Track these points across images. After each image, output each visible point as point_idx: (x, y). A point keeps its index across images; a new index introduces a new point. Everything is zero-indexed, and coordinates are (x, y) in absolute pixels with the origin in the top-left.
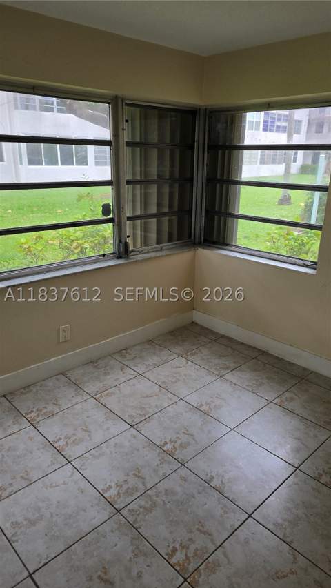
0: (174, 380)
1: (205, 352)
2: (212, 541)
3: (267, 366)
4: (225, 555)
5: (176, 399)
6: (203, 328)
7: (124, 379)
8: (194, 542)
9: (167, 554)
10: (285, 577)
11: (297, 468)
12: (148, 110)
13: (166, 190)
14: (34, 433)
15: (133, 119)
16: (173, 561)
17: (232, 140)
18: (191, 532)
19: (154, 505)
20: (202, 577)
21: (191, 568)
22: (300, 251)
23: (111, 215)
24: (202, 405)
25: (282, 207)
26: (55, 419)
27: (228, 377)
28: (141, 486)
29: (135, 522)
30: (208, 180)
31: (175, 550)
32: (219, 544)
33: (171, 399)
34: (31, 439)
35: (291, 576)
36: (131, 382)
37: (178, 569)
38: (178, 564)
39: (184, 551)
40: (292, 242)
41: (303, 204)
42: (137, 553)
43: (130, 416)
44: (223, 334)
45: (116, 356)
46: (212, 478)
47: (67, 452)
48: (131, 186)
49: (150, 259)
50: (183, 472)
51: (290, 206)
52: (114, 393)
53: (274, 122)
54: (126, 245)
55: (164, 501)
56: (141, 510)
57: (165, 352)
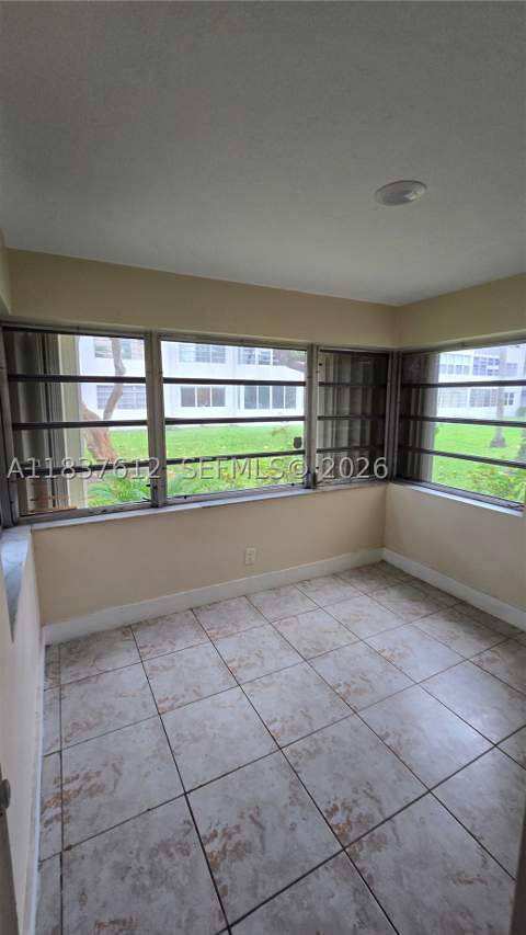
0: (356, 618)
1: (393, 593)
2: (380, 810)
3: (466, 618)
4: (394, 830)
5: (354, 639)
6: (393, 567)
7: (303, 610)
8: (358, 805)
9: (326, 811)
10: (470, 882)
11: (496, 745)
12: (341, 356)
13: (358, 426)
14: (211, 649)
15: (327, 364)
16: (332, 821)
17: (425, 379)
18: (357, 792)
19: (318, 751)
20: (364, 851)
21: (353, 835)
22: (507, 492)
23: (301, 447)
24: (384, 651)
25: (494, 449)
26: (234, 639)
27: (418, 623)
28: (307, 727)
29: (296, 764)
30: (401, 416)
31: (335, 809)
32: (387, 816)
33: (350, 638)
34: (208, 655)
35: (478, 884)
36: (310, 614)
37: (336, 832)
38: (337, 826)
39: (347, 812)
40: (497, 482)
41: (519, 447)
42: (294, 800)
43: (306, 649)
44: (416, 576)
45: (299, 586)
46: (387, 735)
47: (239, 675)
48: (322, 422)
49: (338, 490)
50: (355, 720)
51: (504, 449)
52: (291, 623)
53: (484, 367)
54: (315, 476)
55: (330, 749)
56: (304, 753)
57: (349, 588)
